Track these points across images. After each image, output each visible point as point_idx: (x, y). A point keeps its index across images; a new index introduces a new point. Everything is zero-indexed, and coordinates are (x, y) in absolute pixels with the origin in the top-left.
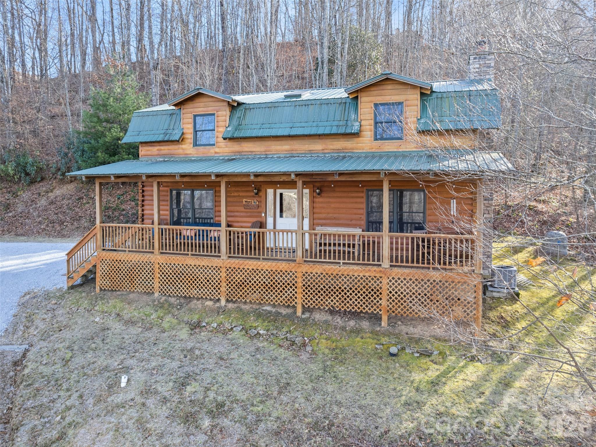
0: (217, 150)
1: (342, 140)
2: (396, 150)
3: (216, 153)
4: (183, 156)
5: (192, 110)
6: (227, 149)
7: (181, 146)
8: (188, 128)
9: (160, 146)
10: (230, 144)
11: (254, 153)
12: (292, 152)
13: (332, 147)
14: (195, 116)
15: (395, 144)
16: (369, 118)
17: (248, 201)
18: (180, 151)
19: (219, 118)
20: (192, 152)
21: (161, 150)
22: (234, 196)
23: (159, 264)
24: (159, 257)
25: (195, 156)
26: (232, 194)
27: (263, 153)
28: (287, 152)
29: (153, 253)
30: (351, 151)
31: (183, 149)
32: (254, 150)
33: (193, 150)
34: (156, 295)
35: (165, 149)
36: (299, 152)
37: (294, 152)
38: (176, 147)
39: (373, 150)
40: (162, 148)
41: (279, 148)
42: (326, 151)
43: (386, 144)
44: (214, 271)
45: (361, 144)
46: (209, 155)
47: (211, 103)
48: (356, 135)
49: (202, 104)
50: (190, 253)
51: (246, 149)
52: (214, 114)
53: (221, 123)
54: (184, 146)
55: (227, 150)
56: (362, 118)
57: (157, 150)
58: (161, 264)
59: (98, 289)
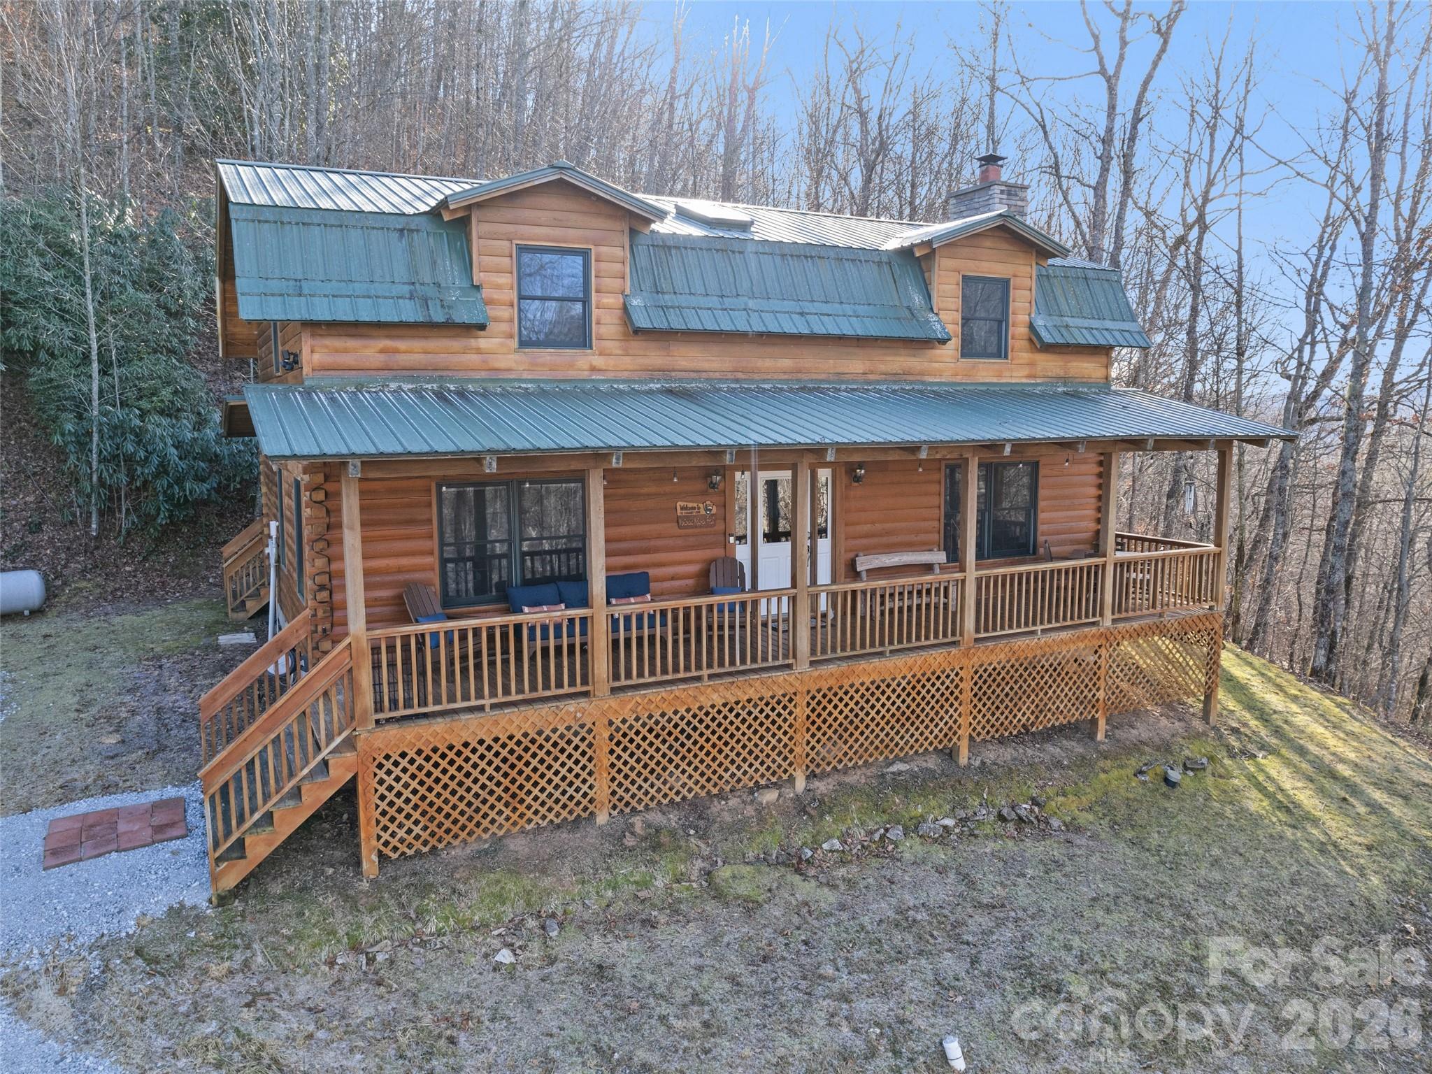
0: (598, 361)
1: (902, 351)
2: (995, 380)
3: (593, 369)
4: (483, 375)
5: (511, 228)
6: (627, 359)
7: (473, 342)
8: (499, 287)
9: (389, 337)
10: (636, 345)
11: (704, 375)
12: (799, 375)
13: (882, 367)
14: (522, 249)
15: (996, 366)
16: (953, 307)
17: (690, 505)
18: (473, 358)
19: (603, 265)
20: (514, 365)
21: (396, 351)
22: (649, 495)
23: (611, 723)
24: (613, 702)
25: (526, 376)
26: (645, 490)
27: (730, 376)
28: (786, 377)
29: (586, 694)
30: (919, 378)
31: (479, 351)
32: (706, 366)
33: (516, 357)
34: (602, 818)
35: (412, 351)
36: (815, 376)
37: (805, 377)
38: (456, 344)
39: (958, 379)
40: (401, 345)
41: (768, 363)
42: (871, 377)
43: (981, 366)
44: (779, 709)
45: (936, 365)
46: (572, 374)
47: (574, 217)
48: (927, 343)
49: (544, 216)
50: (705, 672)
51: (683, 363)
52: (585, 254)
53: (607, 282)
54: (483, 342)
55: (627, 362)
56: (942, 306)
57: (382, 351)
58: (618, 722)
59: (370, 863)
